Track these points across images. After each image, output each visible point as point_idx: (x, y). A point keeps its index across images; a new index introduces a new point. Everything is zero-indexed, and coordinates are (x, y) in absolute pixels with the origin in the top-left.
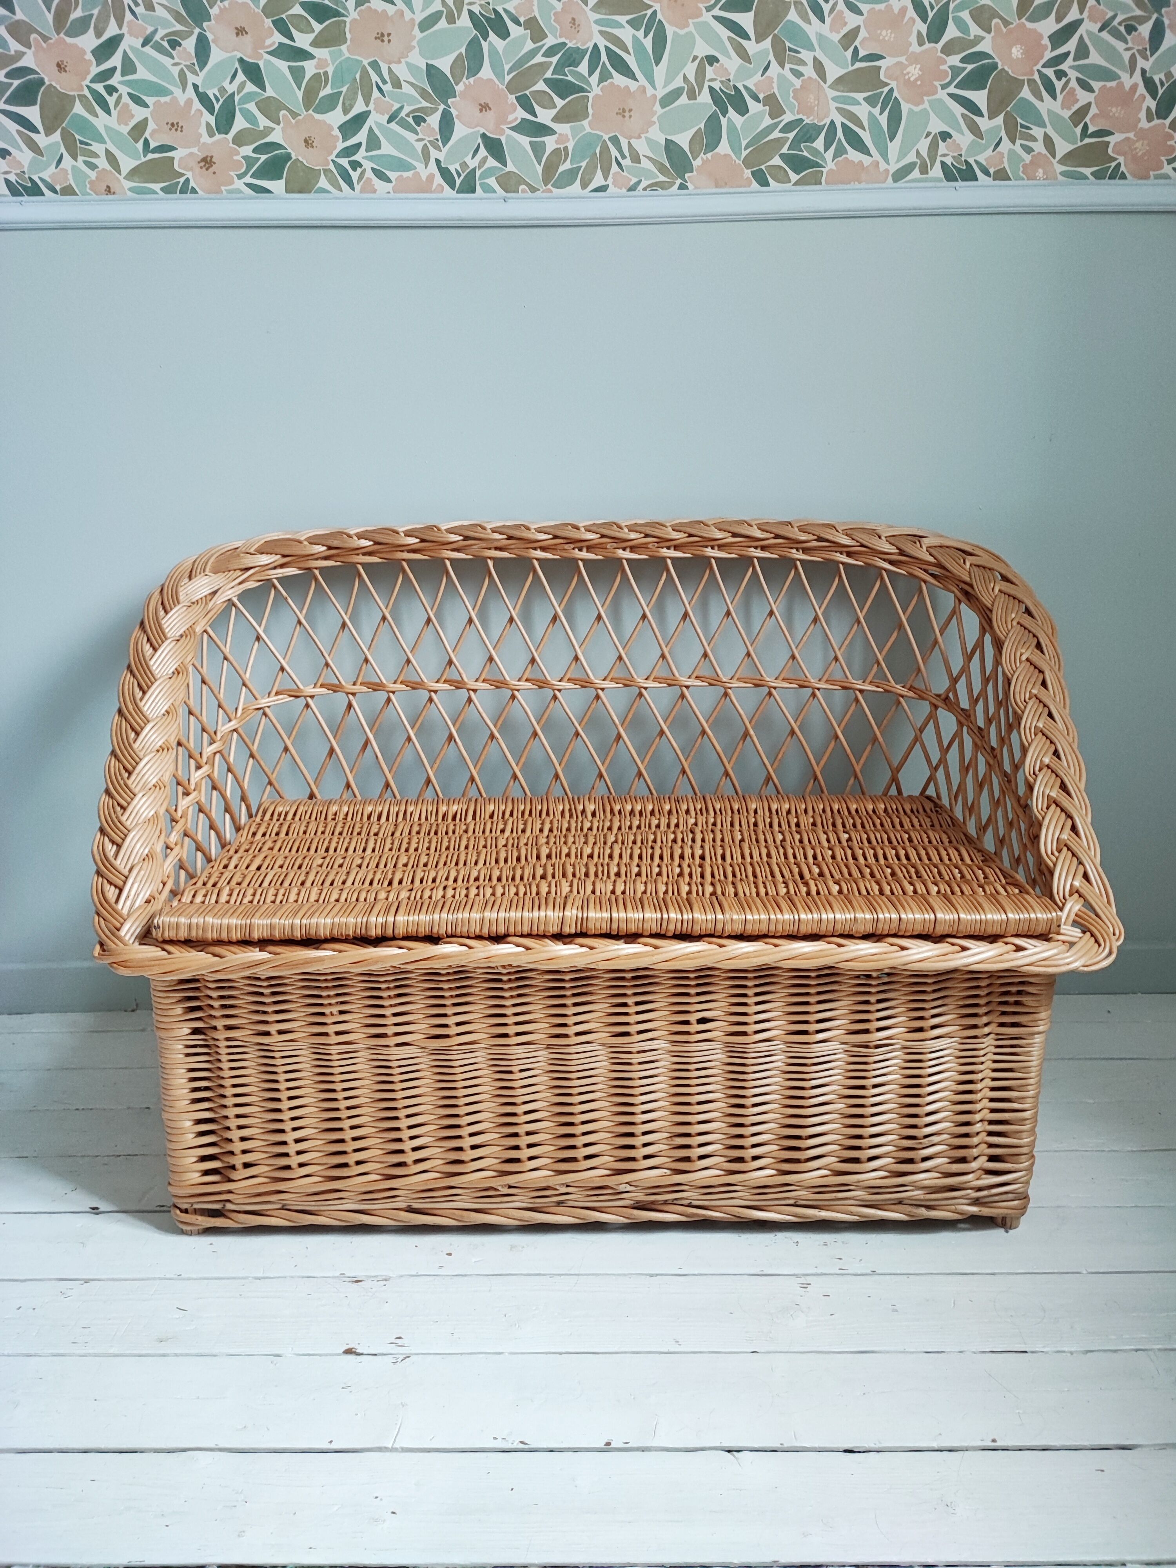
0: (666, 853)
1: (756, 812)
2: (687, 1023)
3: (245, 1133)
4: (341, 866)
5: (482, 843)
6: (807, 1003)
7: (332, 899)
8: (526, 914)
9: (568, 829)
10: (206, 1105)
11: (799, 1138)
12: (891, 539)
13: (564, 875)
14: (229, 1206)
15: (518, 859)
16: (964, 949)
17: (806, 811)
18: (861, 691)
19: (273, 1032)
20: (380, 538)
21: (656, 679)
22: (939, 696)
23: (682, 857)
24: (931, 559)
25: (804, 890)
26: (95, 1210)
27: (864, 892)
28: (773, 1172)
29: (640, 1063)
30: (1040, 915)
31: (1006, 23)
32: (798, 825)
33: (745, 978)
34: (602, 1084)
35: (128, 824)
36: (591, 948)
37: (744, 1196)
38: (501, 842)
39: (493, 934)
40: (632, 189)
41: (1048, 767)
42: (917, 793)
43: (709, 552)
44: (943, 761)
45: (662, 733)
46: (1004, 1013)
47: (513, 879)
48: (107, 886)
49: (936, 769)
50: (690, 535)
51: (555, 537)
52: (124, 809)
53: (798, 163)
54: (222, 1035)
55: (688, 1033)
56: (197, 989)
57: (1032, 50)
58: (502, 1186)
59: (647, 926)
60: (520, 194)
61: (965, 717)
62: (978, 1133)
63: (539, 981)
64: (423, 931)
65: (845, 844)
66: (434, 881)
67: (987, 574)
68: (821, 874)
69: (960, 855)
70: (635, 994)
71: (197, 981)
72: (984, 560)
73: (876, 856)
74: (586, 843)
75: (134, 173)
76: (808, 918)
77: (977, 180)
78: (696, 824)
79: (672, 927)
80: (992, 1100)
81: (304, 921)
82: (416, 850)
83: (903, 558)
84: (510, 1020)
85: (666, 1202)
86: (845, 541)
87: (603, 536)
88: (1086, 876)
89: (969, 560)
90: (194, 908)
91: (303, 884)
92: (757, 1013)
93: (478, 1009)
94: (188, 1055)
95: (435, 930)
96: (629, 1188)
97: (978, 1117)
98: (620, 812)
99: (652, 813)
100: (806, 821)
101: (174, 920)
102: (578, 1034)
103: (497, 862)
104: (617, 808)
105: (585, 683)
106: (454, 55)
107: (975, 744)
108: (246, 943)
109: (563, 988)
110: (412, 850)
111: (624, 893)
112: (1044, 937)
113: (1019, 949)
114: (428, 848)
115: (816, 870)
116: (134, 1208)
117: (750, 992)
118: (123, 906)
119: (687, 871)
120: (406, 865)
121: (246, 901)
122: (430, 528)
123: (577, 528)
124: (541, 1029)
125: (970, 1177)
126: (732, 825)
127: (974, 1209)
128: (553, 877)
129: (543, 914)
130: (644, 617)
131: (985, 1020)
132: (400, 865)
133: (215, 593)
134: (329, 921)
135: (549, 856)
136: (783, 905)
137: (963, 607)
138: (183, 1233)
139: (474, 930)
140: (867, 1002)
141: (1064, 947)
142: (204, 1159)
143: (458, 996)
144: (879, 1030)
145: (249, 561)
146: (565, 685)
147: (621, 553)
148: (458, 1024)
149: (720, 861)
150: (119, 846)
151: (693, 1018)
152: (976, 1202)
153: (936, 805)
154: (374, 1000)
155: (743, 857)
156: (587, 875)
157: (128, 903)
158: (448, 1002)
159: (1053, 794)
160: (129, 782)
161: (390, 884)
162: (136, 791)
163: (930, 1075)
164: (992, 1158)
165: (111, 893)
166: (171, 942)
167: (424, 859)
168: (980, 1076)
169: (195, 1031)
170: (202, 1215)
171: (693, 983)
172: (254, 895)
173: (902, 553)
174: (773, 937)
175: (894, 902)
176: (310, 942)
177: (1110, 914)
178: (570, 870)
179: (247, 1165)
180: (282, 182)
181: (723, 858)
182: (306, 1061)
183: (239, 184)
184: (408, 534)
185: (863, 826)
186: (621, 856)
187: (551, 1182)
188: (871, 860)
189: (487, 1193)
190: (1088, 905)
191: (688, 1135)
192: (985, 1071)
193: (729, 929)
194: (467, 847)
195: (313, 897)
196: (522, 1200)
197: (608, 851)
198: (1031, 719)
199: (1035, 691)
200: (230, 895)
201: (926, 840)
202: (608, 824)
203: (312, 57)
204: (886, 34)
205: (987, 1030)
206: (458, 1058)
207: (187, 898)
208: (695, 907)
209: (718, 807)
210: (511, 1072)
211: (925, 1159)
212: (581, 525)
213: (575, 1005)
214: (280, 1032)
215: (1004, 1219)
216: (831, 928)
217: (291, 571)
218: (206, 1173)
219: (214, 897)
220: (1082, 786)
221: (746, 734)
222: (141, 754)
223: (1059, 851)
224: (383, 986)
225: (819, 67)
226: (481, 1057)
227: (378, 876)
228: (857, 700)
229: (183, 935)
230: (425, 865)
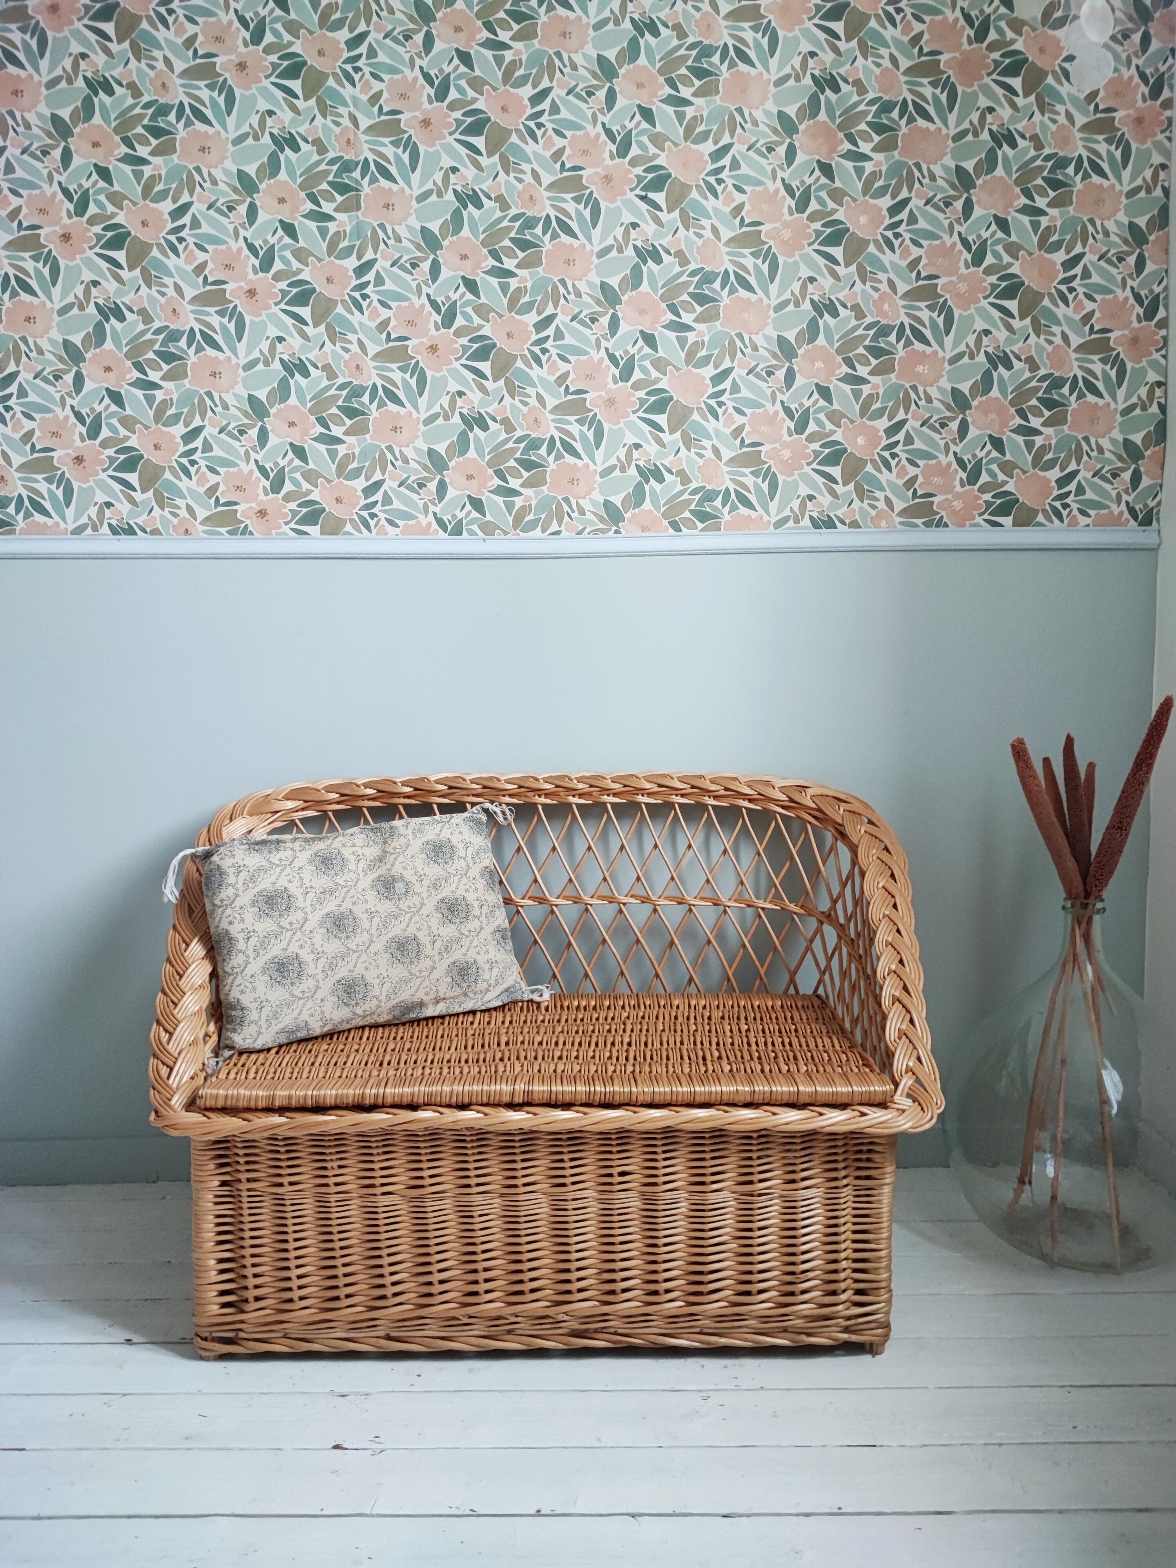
0: (601, 1041)
1: (678, 1007)
2: (611, 1175)
3: (258, 1270)
4: (342, 1051)
5: (455, 1032)
6: (703, 1159)
7: (337, 1076)
8: (486, 1088)
9: (525, 1022)
10: (228, 1246)
11: (701, 1273)
12: (783, 789)
13: (518, 1058)
14: (242, 1335)
15: (483, 1046)
16: (821, 1114)
17: (718, 1007)
18: (763, 909)
19: (286, 1184)
20: (381, 787)
21: (599, 898)
22: (823, 913)
23: (613, 1044)
24: (814, 806)
25: (703, 1069)
26: (129, 1341)
27: (749, 1071)
28: (682, 1304)
29: (575, 1209)
30: (878, 1088)
31: (852, 422)
32: (710, 1018)
33: (655, 1139)
34: (543, 1228)
35: (178, 1016)
36: (535, 1114)
37: (658, 1326)
38: (470, 1032)
39: (460, 1103)
40: (580, 533)
41: (895, 972)
42: (810, 992)
43: (640, 798)
44: (828, 968)
45: (604, 941)
46: (858, 1168)
47: (478, 1061)
48: (161, 1066)
49: (824, 973)
50: (625, 786)
51: (520, 787)
52: (175, 1004)
53: (703, 516)
54: (244, 1186)
55: (611, 1184)
56: (227, 1148)
57: (873, 440)
58: (464, 1316)
59: (578, 1097)
60: (496, 537)
61: (842, 930)
62: (845, 1270)
63: (495, 1142)
64: (406, 1100)
65: (744, 1033)
66: (415, 1062)
67: (856, 818)
68: (720, 1058)
69: (832, 1042)
70: (570, 1152)
71: (228, 1141)
72: (855, 807)
73: (766, 1044)
74: (538, 1033)
75: (206, 520)
76: (701, 1089)
77: (836, 527)
78: (628, 1017)
79: (597, 1098)
80: (854, 1241)
81: (315, 1093)
82: (402, 1038)
83: (793, 804)
84: (472, 1173)
85: (596, 1331)
86: (747, 791)
87: (557, 786)
88: (919, 1059)
89: (843, 806)
90: (228, 1083)
91: (313, 1064)
92: (665, 1167)
93: (447, 1165)
94: (216, 1203)
95: (415, 1100)
96: (566, 1318)
97: (843, 1255)
98: (568, 1007)
99: (595, 1008)
100: (717, 1015)
101: (214, 1092)
102: (525, 1185)
103: (466, 1048)
104: (566, 1003)
105: (542, 900)
106: (449, 442)
107: (849, 954)
108: (269, 1110)
109: (514, 1147)
110: (398, 1038)
111: (563, 1071)
112: (883, 1105)
113: (863, 1114)
114: (412, 1037)
115: (716, 1054)
116: (161, 1340)
117: (659, 1150)
118: (173, 1082)
119: (615, 1054)
120: (393, 1050)
121: (269, 1077)
122: (422, 779)
123: (537, 780)
124: (496, 1181)
125: (840, 1307)
126: (657, 1018)
127: (845, 1336)
128: (509, 1059)
129: (498, 1087)
130: (590, 848)
131: (843, 1173)
132: (389, 1050)
133: (250, 831)
134: (334, 1092)
135: (507, 1044)
136: (683, 1080)
137: (839, 843)
138: (202, 1358)
139: (446, 1099)
140: (750, 1158)
141: (895, 1113)
142: (223, 1293)
143: (431, 1153)
144: (761, 1181)
145: (277, 806)
146: (527, 902)
147: (571, 799)
148: (431, 1176)
149: (643, 1047)
150: (171, 1035)
151: (615, 1171)
152: (846, 1330)
153: (823, 1002)
154: (366, 1156)
155: (661, 1044)
156: (536, 1058)
157: (178, 1079)
158: (424, 1158)
159: (897, 994)
160: (181, 983)
161: (381, 1064)
162: (185, 990)
163: (804, 1219)
164: (858, 1292)
165: (164, 1071)
166: (211, 1109)
167: (408, 1046)
168: (842, 1220)
169: (224, 1183)
170: (219, 1342)
171: (614, 1143)
172: (275, 1073)
173: (791, 800)
174: (675, 1105)
175: (769, 1078)
176: (319, 1109)
177: (935, 1087)
178: (522, 1054)
179: (257, 1299)
180: (318, 528)
181: (646, 1044)
182: (309, 1207)
183: (286, 529)
184: (404, 784)
185: (762, 1019)
186: (564, 1044)
187: (503, 1313)
188: (762, 1047)
189: (451, 1321)
190: (918, 1081)
191: (613, 1271)
192: (847, 1216)
193: (641, 1099)
194: (442, 1036)
195: (321, 1075)
196: (480, 1328)
197: (554, 1039)
198: (883, 934)
199: (887, 913)
200: (256, 1073)
201: (809, 1031)
202: (557, 1017)
203: (344, 442)
204: (765, 429)
205: (845, 1182)
206: (431, 1205)
207: (222, 1076)
208: (616, 1082)
209: (648, 1003)
210: (472, 1217)
211: (804, 1292)
212: (540, 777)
213: (523, 1160)
214: (291, 1184)
215: (871, 1344)
216: (719, 1098)
217: (311, 813)
218: (224, 1305)
219: (244, 1074)
220: (920, 988)
221: (672, 943)
222: (190, 961)
223: (900, 1038)
224: (374, 1145)
225: (716, 452)
226: (448, 1204)
227: (372, 1058)
228: (760, 916)
229: (220, 1104)
230: (409, 1050)
